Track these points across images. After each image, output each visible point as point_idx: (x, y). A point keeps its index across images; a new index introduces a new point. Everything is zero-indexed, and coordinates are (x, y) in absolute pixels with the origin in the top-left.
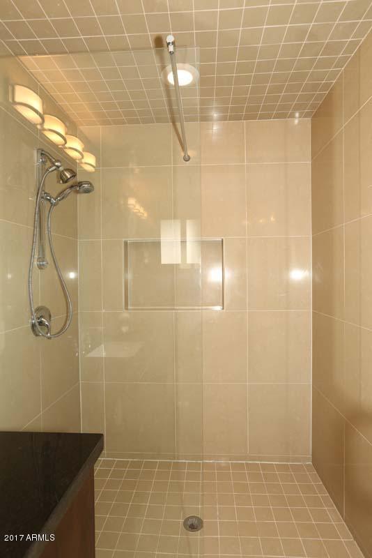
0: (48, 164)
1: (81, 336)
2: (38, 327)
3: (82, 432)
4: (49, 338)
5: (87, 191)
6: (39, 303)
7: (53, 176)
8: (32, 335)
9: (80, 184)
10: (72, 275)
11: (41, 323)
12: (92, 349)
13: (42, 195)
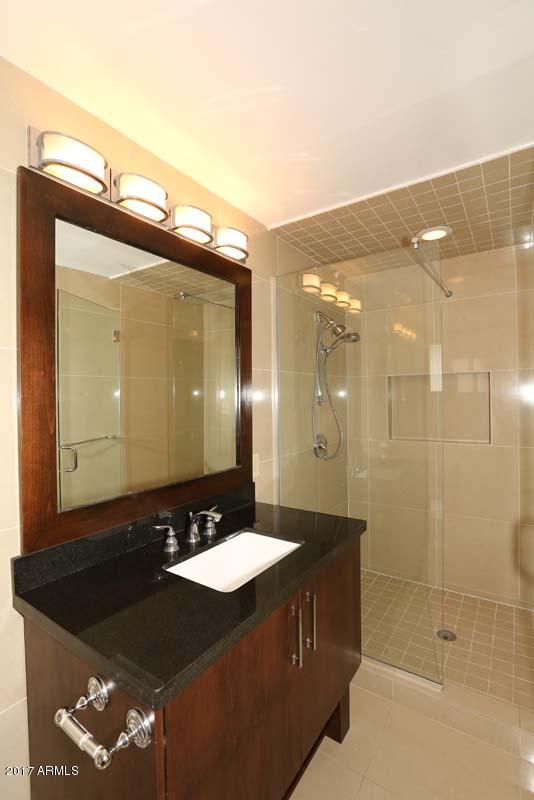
0: (325, 323)
1: (350, 460)
2: (318, 451)
3: (349, 516)
4: (326, 459)
5: (355, 341)
6: (318, 431)
7: (329, 332)
8: (315, 458)
9: (349, 336)
10: (342, 394)
11: (320, 447)
12: (359, 472)
13: (320, 346)
